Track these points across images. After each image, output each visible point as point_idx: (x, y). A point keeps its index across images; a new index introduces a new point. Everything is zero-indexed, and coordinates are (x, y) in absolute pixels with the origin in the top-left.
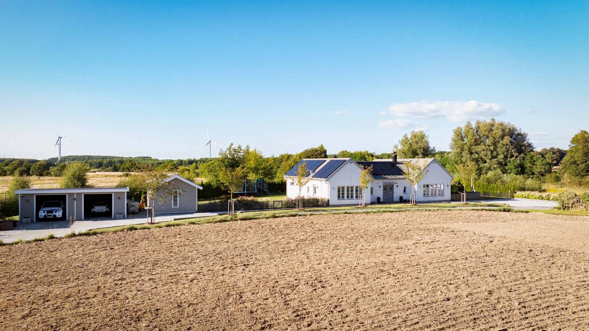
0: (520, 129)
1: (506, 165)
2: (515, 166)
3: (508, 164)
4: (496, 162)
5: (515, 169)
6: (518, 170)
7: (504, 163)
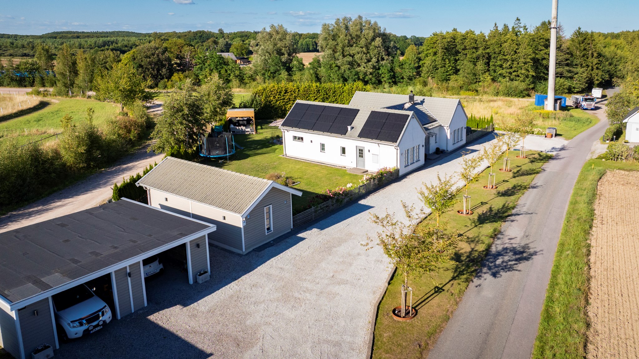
0: (385, 29)
1: (379, 69)
2: (388, 70)
3: (381, 68)
4: (372, 67)
5: (388, 73)
6: (391, 75)
7: (377, 67)
